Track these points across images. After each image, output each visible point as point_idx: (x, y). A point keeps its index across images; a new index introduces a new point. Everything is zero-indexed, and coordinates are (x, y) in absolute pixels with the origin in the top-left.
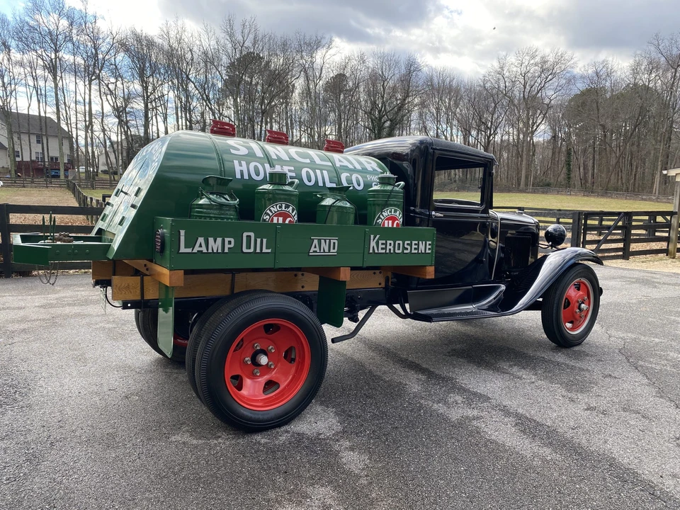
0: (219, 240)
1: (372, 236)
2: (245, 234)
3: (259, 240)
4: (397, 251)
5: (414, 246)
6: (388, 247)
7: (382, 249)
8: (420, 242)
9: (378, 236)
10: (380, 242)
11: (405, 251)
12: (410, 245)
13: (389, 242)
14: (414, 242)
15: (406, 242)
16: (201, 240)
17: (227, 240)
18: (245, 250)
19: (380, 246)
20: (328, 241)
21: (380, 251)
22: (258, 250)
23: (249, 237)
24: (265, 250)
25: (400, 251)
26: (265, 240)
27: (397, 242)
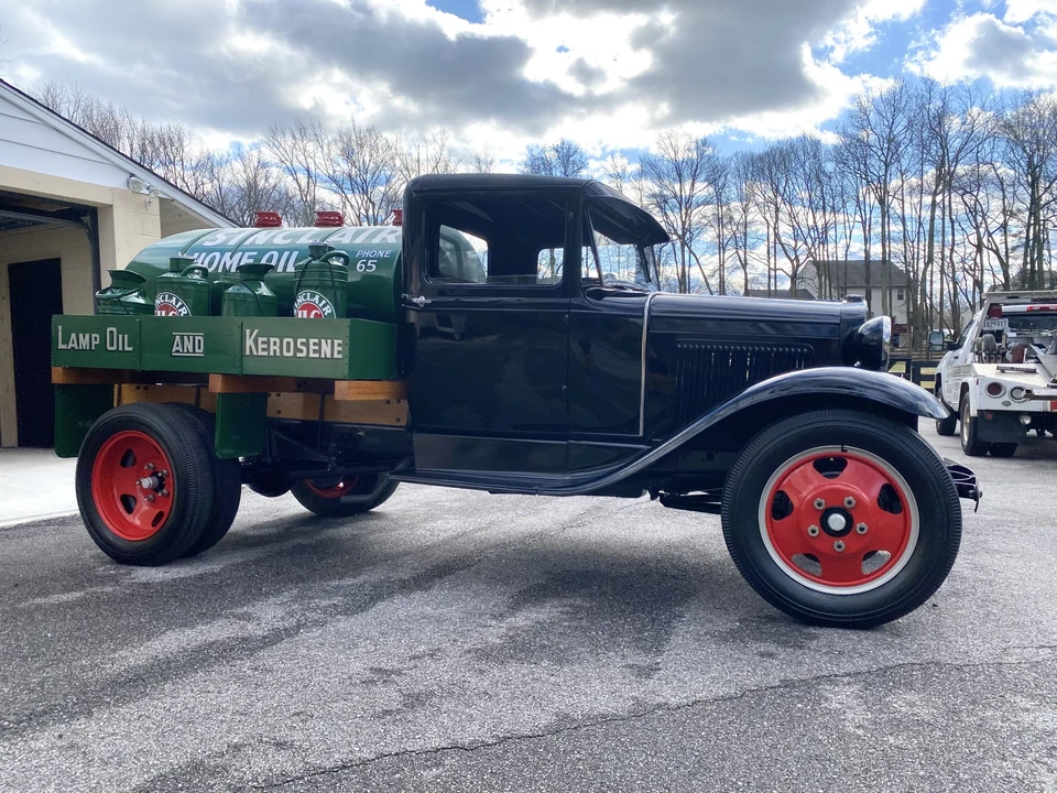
0: (87, 336)
1: (248, 331)
2: (109, 329)
3: (120, 336)
4: (285, 354)
5: (312, 347)
6: (272, 348)
7: (263, 350)
8: (323, 341)
9: (256, 331)
10: (260, 339)
11: (299, 355)
12: (307, 344)
13: (272, 340)
14: (312, 341)
15: (299, 341)
16: (73, 336)
17: (93, 335)
18: (109, 348)
19: (260, 346)
20: (191, 338)
21: (261, 353)
22: (120, 349)
23: (112, 332)
24: (127, 349)
25: (291, 354)
26: (126, 336)
27: (285, 340)
